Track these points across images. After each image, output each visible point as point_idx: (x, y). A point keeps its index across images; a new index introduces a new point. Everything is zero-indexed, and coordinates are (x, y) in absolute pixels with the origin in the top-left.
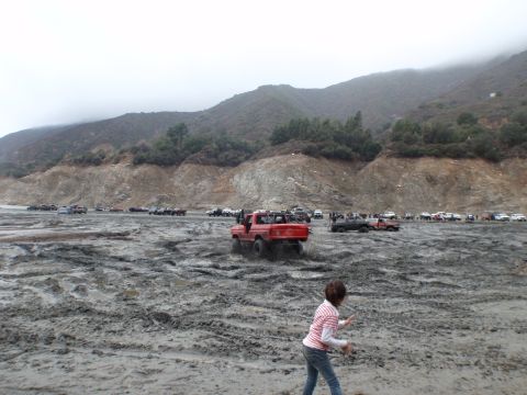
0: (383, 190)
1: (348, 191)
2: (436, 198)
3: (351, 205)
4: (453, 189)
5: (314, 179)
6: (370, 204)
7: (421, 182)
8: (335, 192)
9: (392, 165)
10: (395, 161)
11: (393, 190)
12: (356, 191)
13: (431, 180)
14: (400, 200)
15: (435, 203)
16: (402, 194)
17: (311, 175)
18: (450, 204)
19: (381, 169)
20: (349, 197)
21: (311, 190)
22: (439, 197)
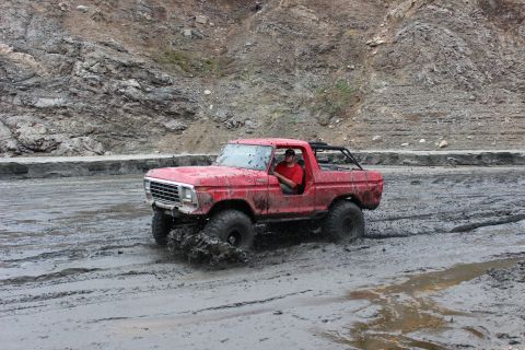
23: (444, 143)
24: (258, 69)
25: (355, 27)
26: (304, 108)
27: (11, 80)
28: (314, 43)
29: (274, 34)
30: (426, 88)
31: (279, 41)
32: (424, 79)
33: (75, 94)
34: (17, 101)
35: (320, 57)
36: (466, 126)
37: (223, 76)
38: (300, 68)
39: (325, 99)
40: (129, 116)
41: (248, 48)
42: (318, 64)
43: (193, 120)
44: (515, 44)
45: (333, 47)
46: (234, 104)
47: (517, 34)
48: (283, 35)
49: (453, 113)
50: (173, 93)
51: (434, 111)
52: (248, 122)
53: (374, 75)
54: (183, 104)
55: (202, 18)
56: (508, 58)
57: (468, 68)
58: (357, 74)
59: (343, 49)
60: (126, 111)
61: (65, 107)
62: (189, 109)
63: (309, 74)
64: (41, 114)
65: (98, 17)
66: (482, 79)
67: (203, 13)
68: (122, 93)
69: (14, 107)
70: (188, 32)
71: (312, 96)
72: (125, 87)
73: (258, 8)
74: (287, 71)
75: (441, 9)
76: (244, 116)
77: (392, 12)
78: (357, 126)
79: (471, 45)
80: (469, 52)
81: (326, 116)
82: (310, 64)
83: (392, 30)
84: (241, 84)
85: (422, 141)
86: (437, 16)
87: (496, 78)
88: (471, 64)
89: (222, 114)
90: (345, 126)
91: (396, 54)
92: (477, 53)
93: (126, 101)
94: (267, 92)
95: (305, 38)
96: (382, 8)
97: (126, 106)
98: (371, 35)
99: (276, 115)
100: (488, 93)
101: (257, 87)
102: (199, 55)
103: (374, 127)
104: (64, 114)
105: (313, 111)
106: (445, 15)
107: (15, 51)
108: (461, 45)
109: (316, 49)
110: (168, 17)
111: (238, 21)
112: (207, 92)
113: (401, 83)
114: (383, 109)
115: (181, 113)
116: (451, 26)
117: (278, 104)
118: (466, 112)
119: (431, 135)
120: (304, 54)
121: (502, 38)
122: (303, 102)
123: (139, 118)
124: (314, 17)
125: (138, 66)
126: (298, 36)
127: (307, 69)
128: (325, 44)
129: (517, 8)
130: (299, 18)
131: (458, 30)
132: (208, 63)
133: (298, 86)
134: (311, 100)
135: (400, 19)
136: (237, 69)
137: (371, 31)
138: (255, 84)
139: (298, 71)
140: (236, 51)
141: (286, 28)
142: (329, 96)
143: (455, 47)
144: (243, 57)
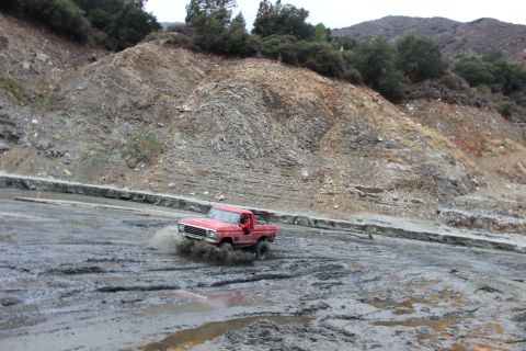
0: (137, 111)
2: (292, 154)
6: (83, 146)
7: (249, 104)
9: (176, 62)
10: (185, 56)
13: (276, 104)
14: (182, 144)
16: (190, 130)
18: (333, 173)
19: (144, 64)
22: (300, 150)
23: (222, 197)
24: (84, 111)
25: (170, 94)
26: (117, 151)
28: (135, 99)
29: (103, 85)
30: (216, 153)
31: (107, 91)
32: (215, 144)
35: (137, 112)
36: (240, 187)
37: (52, 110)
38: (120, 117)
39: (136, 146)
41: (79, 92)
42: (135, 117)
43: (16, 143)
44: (283, 132)
45: (149, 106)
46: (57, 136)
47: (285, 125)
48: (110, 87)
49: (233, 175)
51: (218, 171)
52: (67, 154)
53: (178, 134)
54: (9, 128)
55: (42, 56)
56: (277, 141)
57: (248, 142)
58: (164, 131)
59: (157, 109)
62: (14, 133)
63: (126, 124)
66: (256, 153)
67: (45, 53)
70: (26, 65)
71: (125, 142)
73: (94, 60)
74: (109, 117)
75: (236, 95)
76: (64, 148)
77: (200, 89)
78: (156, 173)
79: (252, 127)
80: (251, 131)
81: (134, 160)
82: (128, 115)
83: (198, 103)
84: (67, 120)
85: (206, 193)
86: (232, 99)
87: (267, 154)
88: (250, 140)
89: (45, 143)
90: (148, 171)
91: (197, 121)
92: (256, 133)
94: (88, 131)
95: (128, 93)
96: (194, 83)
98: (181, 103)
99: (92, 152)
100: (259, 164)
101: (80, 126)
102: (34, 87)
103: (171, 176)
105: (124, 155)
106: (238, 100)
108: (246, 124)
109: (135, 104)
110: (10, 48)
111: (75, 66)
112: (35, 121)
113: (197, 144)
114: (180, 163)
116: (241, 109)
117: (96, 143)
118: (242, 176)
119: (213, 189)
120: (125, 106)
121: (274, 126)
122: (117, 145)
124: (139, 79)
126: (122, 91)
127: (125, 119)
128: (144, 102)
129: (287, 107)
130: (126, 77)
131: (245, 113)
132: (41, 96)
133: (115, 131)
134: (124, 145)
135: (205, 95)
136: (66, 107)
137: (181, 99)
138: (79, 123)
139: (117, 119)
140: (67, 92)
141: (114, 82)
142: (140, 145)
143: (241, 126)
144: (73, 98)
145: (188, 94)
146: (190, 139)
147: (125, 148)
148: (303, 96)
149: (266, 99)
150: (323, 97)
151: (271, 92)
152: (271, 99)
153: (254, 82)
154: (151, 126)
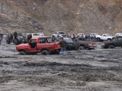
1: (39, 18)
2: (107, 23)
3: (42, 29)
4: (119, 16)
5: (11, 8)
6: (57, 28)
7: (95, 11)
8: (29, 19)
11: (74, 17)
12: (45, 18)
14: (80, 24)
15: (107, 27)
16: (81, 20)
17: (9, 5)
18: (117, 27)
20: (40, 22)
21: (10, 17)
22: (109, 22)
24: (53, 19)
25: (73, 10)
26: (64, 28)
27: (3, 20)
28: (64, 13)
29: (55, 10)
30: (88, 26)
32: (88, 24)
33: (20, 24)
34: (6, 25)
35: (66, 17)
38: (62, 19)
40: (31, 29)
42: (66, 19)
44: (105, 18)
45: (68, 15)
46: (50, 27)
47: (105, 15)
48: (57, 11)
50: (38, 24)
51: (90, 30)
53: (78, 22)
55: (34, 4)
56: (103, 20)
57: (96, 22)
58: (74, 21)
59: (70, 15)
60: (30, 28)
61: (18, 27)
63: (64, 21)
64: (12, 28)
65: (16, 5)
66: (98, 24)
68: (29, 24)
69: (5, 26)
70: (34, 8)
71: (66, 26)
72: (30, 23)
74: (59, 20)
75: (91, 8)
76: (53, 30)
79: (96, 17)
80: (96, 19)
81: (69, 30)
82: (64, 18)
83: (81, 11)
84: (50, 22)
86: (90, 10)
87: (101, 24)
88: (96, 21)
89: (49, 29)
90: (73, 32)
91: (82, 17)
92: (98, 19)
93: (30, 26)
94: (57, 25)
95: (62, 12)
96: (78, 5)
97: (30, 27)
100: (99, 27)
102: (38, 14)
104: (18, 28)
106: (92, 10)
107: (1, 13)
108: (95, 16)
109: (65, 15)
112: (44, 24)
113: (83, 24)
114: (80, 29)
115: (41, 29)
116: (93, 12)
117: (59, 27)
118: (95, 31)
120: (63, 16)
121: (102, 16)
122: (64, 27)
123: (33, 29)
124: (63, 6)
125: (31, 18)
126: (60, 11)
129: (106, 9)
130: (60, 6)
131: (94, 13)
132: (41, 17)
133: (62, 23)
134: (66, 27)
135: (82, 8)
136: (49, 19)
137: (76, 11)
138: (53, 23)
139: (62, 20)
140: (46, 14)
141: (57, 9)
142: (69, 26)
143: (94, 17)
144: (49, 16)
145: (78, 9)
146: (81, 23)
147: (66, 28)
148: (111, 4)
149: (99, 8)
150: (117, 3)
151: (101, 5)
152: (101, 8)
153: (96, 3)
154: (70, 21)
